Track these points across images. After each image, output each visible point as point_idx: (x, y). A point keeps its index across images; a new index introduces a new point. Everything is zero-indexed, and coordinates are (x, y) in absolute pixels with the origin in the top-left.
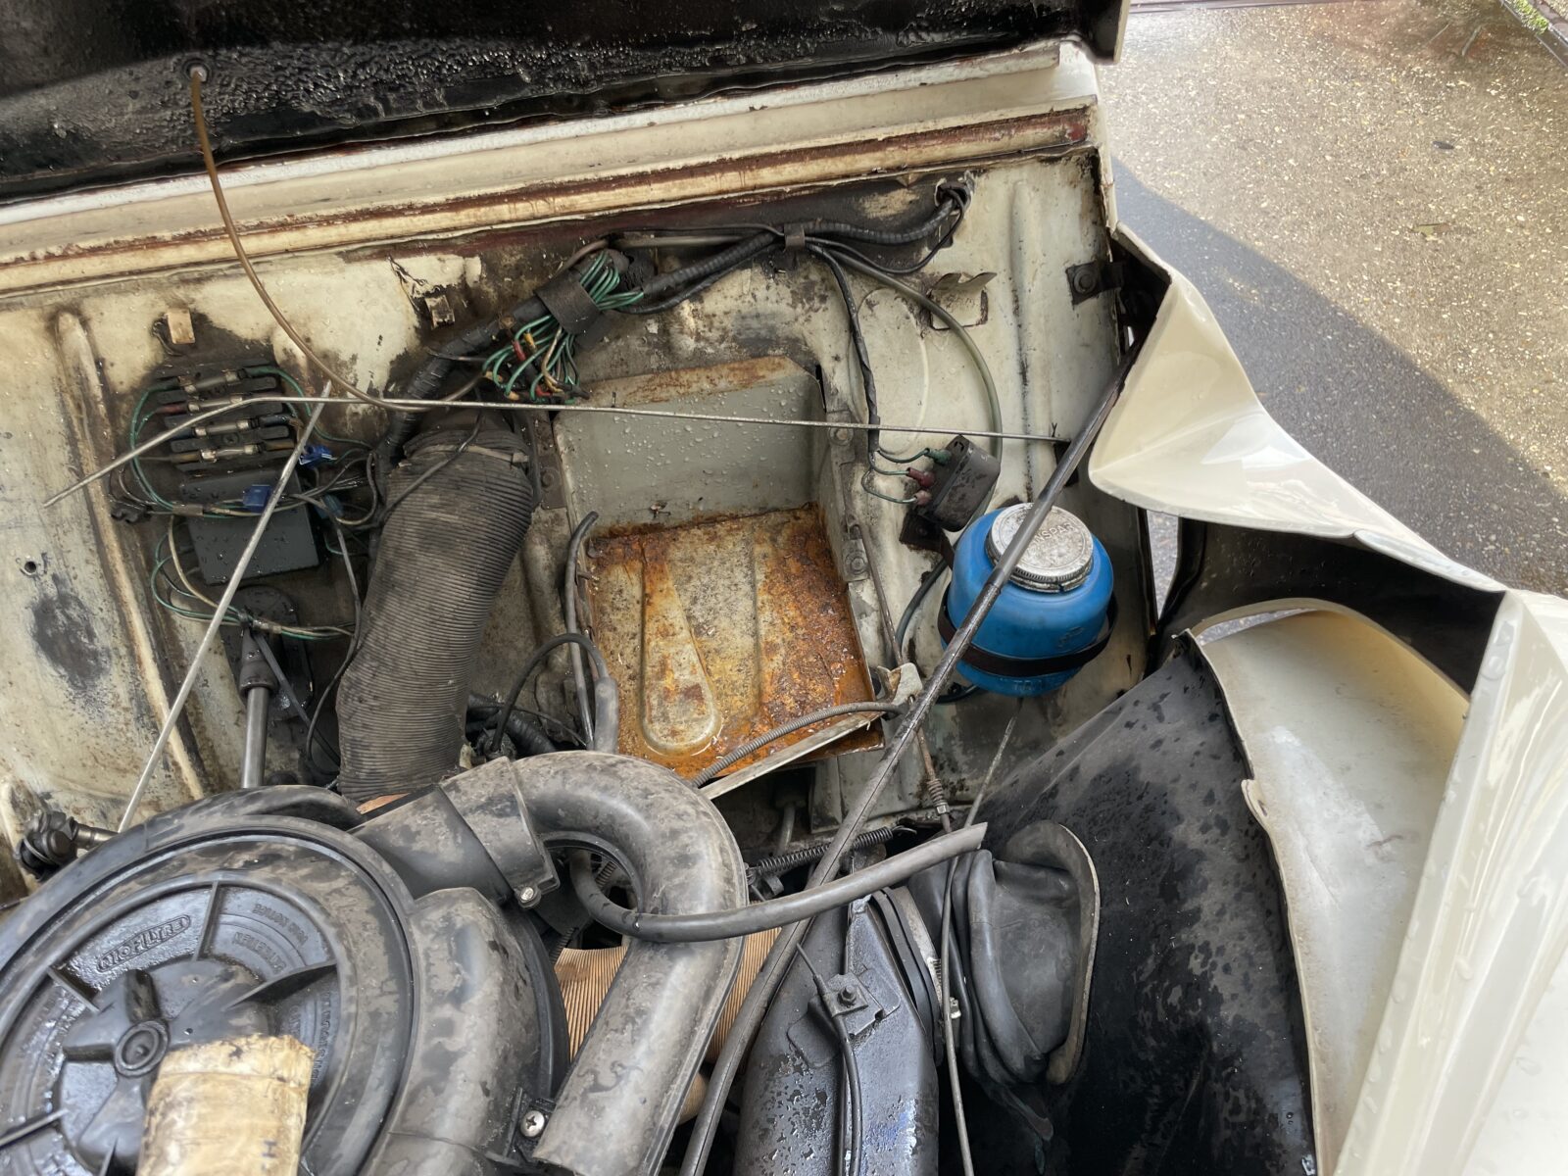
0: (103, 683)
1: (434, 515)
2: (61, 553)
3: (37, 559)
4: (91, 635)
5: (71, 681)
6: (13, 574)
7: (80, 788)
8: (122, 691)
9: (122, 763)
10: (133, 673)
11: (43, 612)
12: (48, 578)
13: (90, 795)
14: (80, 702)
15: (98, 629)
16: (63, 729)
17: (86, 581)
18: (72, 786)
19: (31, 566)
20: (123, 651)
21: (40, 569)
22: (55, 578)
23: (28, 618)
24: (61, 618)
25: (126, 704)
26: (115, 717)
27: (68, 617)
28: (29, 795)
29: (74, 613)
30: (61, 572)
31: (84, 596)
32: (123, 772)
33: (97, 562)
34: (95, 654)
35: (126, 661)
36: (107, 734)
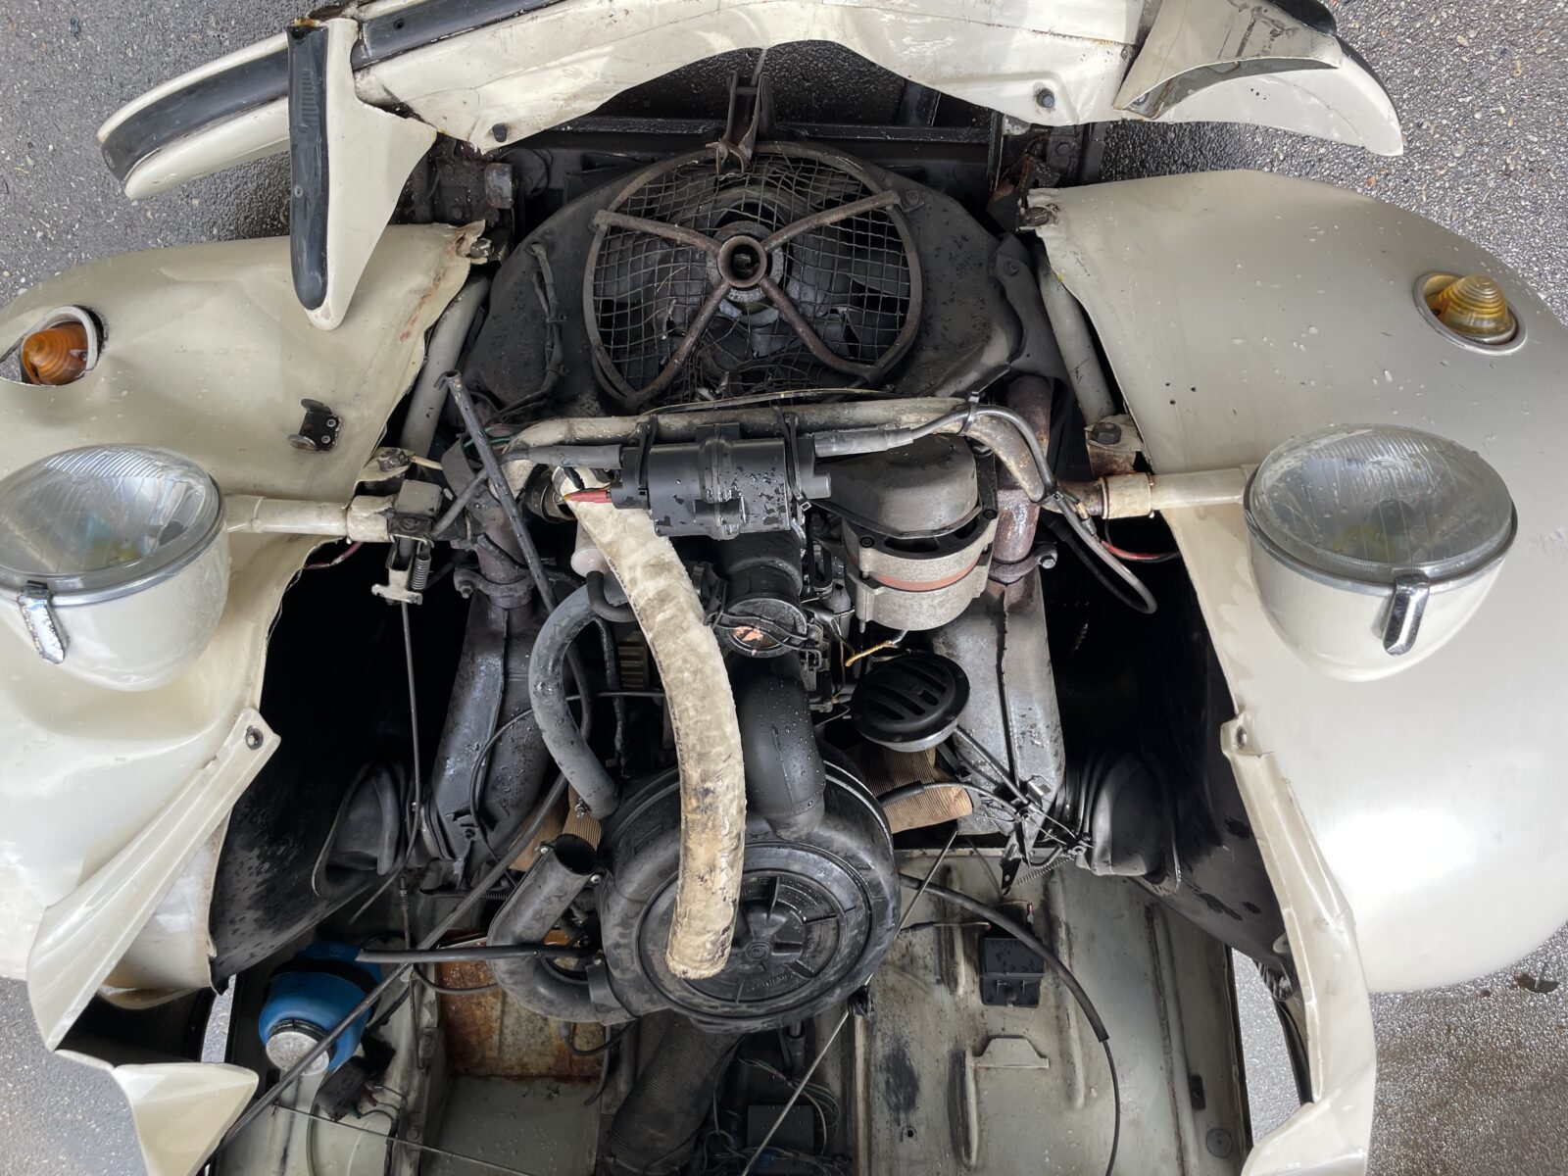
0: (887, 1050)
1: (661, 1135)
2: (891, 1140)
3: (905, 1137)
4: (887, 1083)
5: (905, 1055)
6: (921, 1130)
7: (919, 983)
8: (879, 1043)
9: (891, 995)
10: (870, 1053)
11: (910, 1103)
12: (903, 1124)
13: (915, 977)
14: (903, 1041)
15: (882, 1086)
16: (916, 1025)
17: (882, 1118)
18: (923, 986)
19: (910, 1134)
20: (872, 1069)
21: (905, 1131)
22: (899, 1124)
23: (919, 1102)
24: (901, 1099)
25: (879, 1034)
26: (886, 1027)
27: (897, 1096)
28: (949, 985)
29: (894, 1099)
30: (895, 1125)
31: (886, 1109)
32: (893, 989)
33: (874, 1130)
34: (888, 1069)
35: (873, 1062)
36: (894, 1016)
